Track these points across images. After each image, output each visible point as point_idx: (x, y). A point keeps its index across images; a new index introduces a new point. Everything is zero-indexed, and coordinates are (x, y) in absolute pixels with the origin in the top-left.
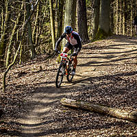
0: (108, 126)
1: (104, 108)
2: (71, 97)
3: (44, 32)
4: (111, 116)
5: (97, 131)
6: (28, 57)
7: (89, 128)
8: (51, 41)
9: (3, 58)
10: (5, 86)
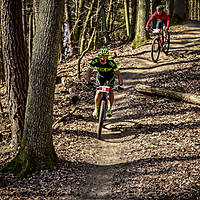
0: (183, 112)
1: (179, 94)
2: (146, 83)
3: (118, 18)
4: (187, 102)
5: (173, 117)
6: (103, 43)
7: (164, 114)
8: (125, 27)
9: (77, 45)
10: (80, 73)
